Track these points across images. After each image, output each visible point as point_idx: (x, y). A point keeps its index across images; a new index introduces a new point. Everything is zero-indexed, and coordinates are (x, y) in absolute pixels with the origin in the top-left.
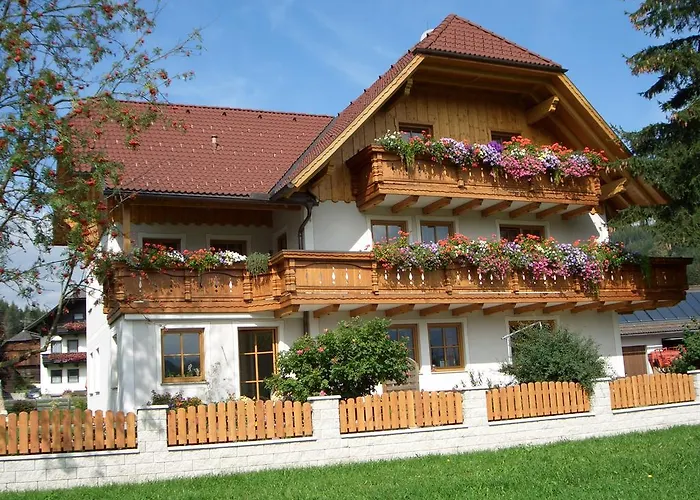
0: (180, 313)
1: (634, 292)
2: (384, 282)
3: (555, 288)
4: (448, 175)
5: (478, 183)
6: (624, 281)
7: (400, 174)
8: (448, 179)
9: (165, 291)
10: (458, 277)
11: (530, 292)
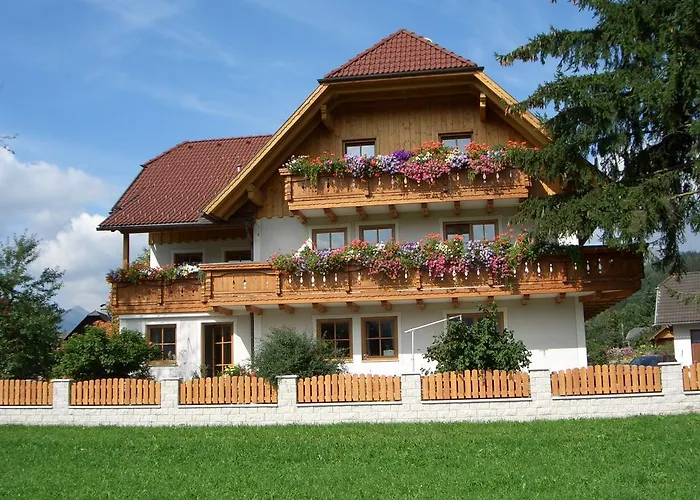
0: (156, 313)
1: (565, 283)
2: (288, 285)
3: (466, 283)
4: (356, 187)
5: (387, 191)
6: (555, 273)
7: (309, 192)
8: (356, 190)
9: (146, 297)
10: (359, 278)
11: (436, 288)
